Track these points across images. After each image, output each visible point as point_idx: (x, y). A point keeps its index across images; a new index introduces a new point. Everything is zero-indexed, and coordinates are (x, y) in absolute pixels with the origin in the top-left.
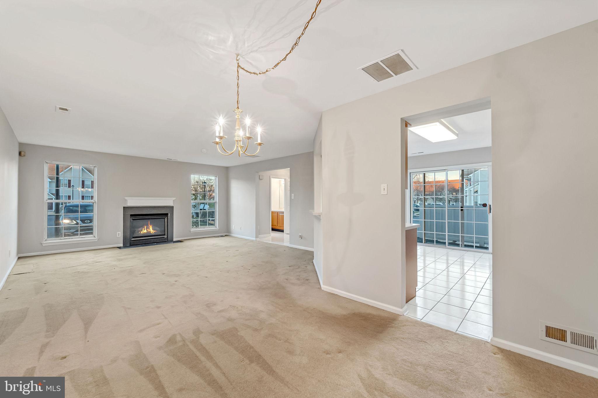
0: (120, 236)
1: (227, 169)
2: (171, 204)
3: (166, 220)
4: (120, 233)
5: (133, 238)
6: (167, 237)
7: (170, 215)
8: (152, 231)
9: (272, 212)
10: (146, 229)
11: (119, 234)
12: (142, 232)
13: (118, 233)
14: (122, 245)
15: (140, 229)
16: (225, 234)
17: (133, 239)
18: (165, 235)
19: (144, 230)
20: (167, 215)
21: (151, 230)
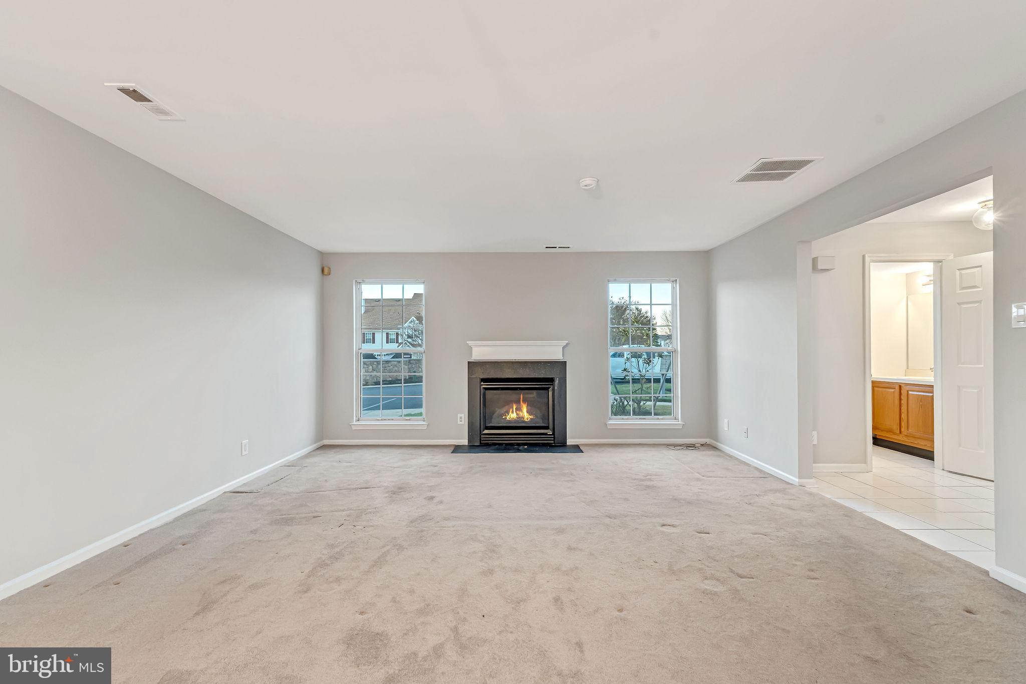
0: (463, 423)
1: (705, 258)
2: (557, 356)
3: (550, 393)
4: (462, 415)
5: (487, 428)
6: (553, 434)
7: (559, 381)
8: (526, 417)
9: (875, 385)
10: (516, 412)
11: (461, 418)
12: (508, 418)
13: (459, 415)
14: (465, 442)
15: (504, 410)
16: (703, 441)
17: (486, 432)
18: (547, 428)
19: (513, 412)
20: (551, 380)
21: (525, 415)
